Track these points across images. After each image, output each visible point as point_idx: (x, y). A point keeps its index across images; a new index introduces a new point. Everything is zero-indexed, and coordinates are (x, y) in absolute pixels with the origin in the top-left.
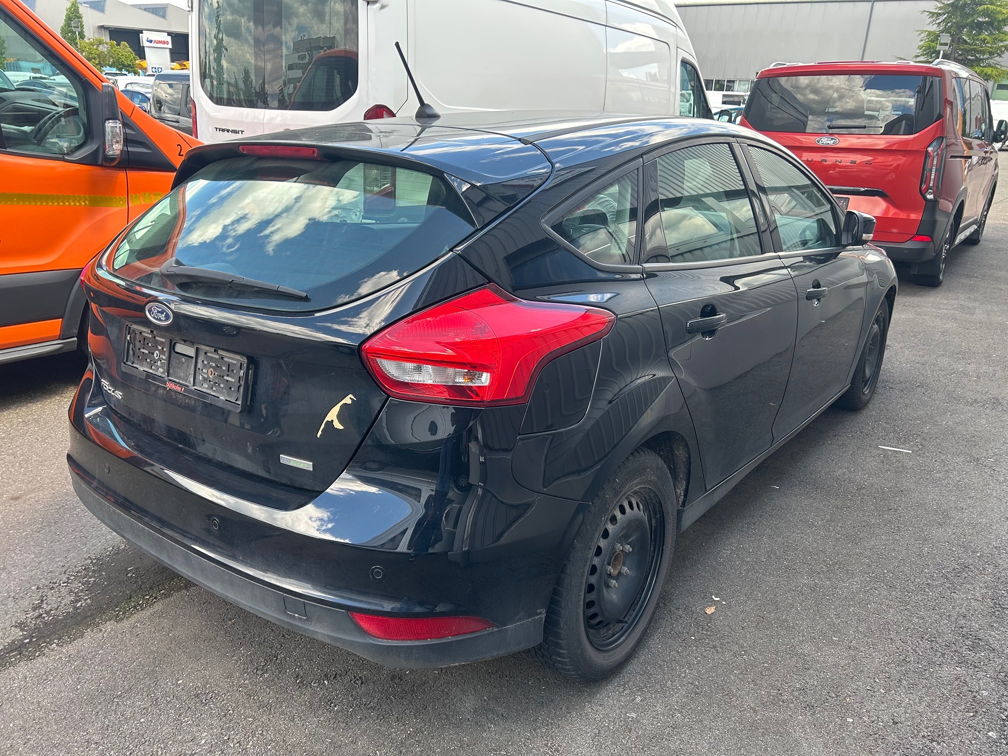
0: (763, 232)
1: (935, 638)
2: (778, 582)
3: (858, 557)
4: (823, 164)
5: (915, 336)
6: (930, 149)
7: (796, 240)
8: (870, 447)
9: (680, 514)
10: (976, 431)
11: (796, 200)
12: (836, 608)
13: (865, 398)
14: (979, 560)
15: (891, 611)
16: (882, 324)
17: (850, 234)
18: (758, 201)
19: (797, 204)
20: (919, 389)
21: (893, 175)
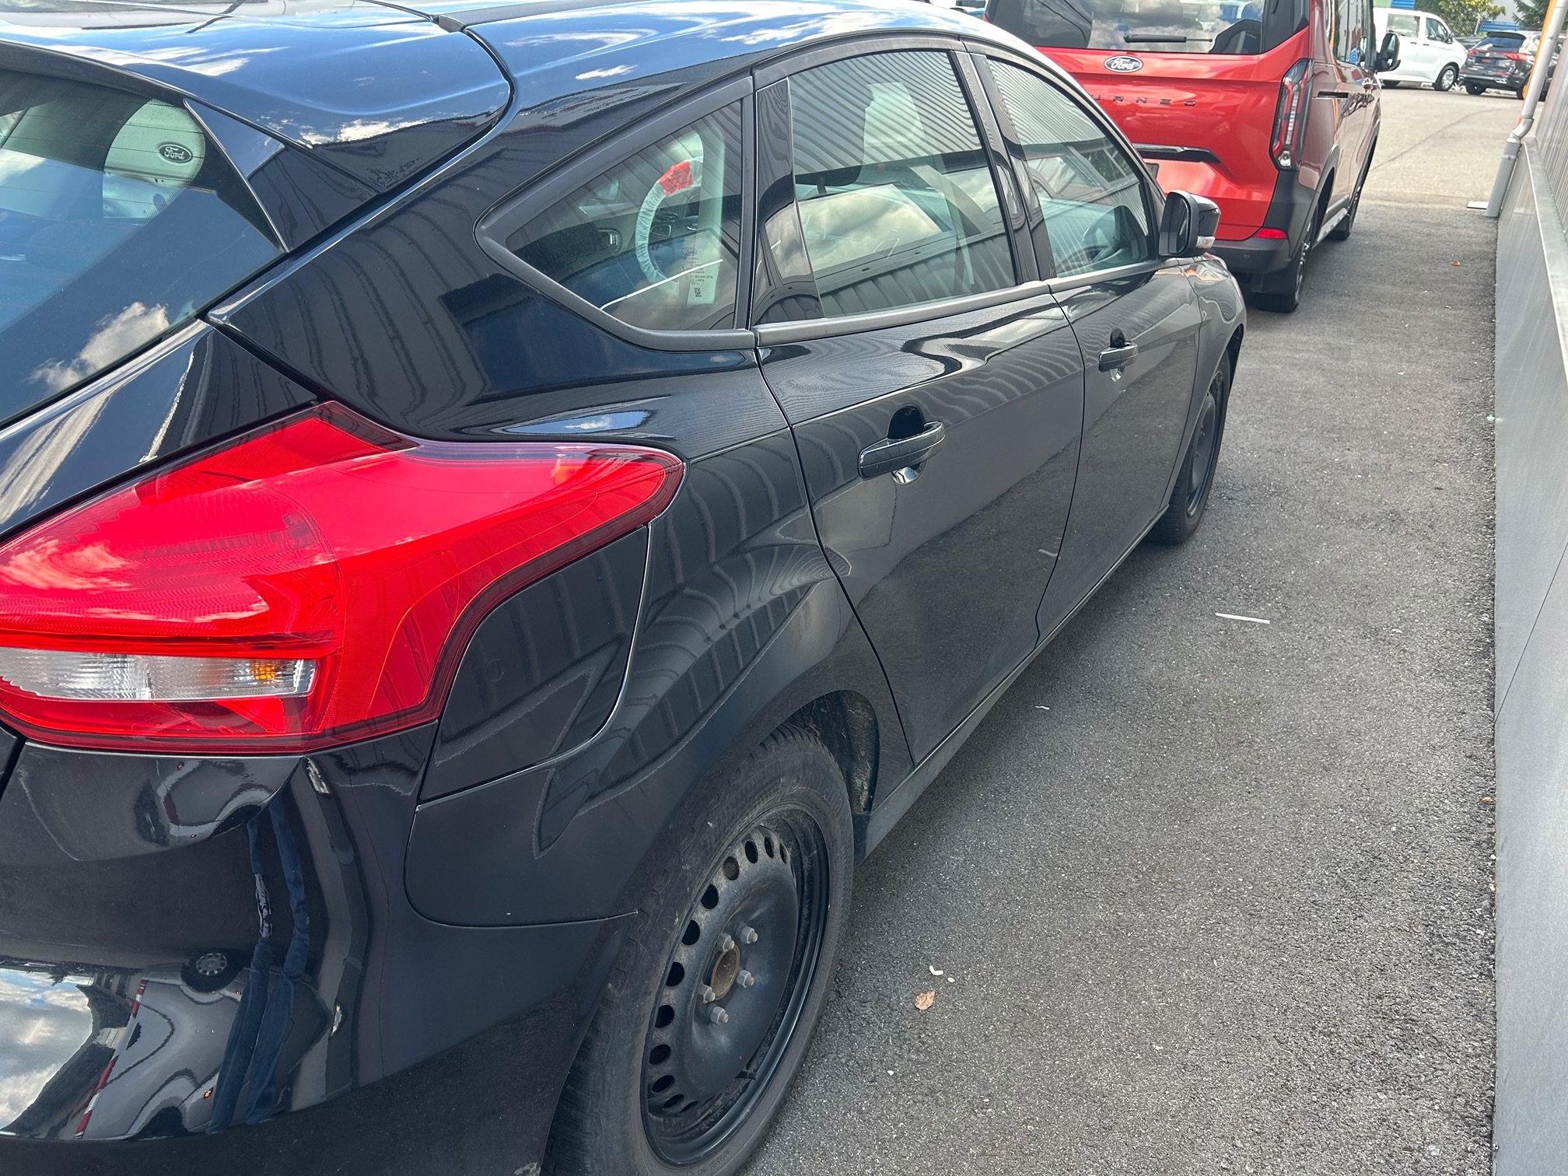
0: (1016, 231)
1: (1335, 1025)
2: (1051, 921)
3: (1191, 852)
4: (1115, 105)
5: (1262, 401)
6: (1287, 80)
7: (1077, 246)
8: (1202, 615)
9: (860, 825)
10: (1370, 576)
11: (1074, 168)
12: (1157, 973)
14: (1396, 841)
15: (1255, 970)
16: (1219, 392)
17: (1174, 234)
18: (1007, 172)
19: (1075, 176)
20: (1275, 499)
21: (1226, 125)
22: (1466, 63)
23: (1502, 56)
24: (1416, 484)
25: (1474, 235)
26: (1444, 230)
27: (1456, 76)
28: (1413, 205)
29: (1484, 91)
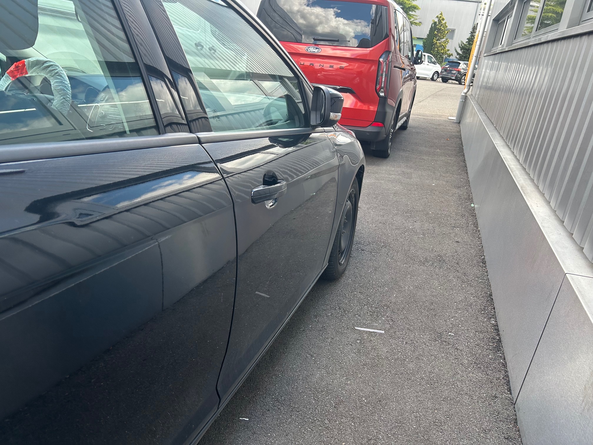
6: (381, 60)
8: (347, 329)
10: (433, 296)
13: (341, 268)
17: (318, 113)
20: (383, 250)
21: (357, 80)
22: (441, 71)
23: (453, 70)
24: (447, 240)
25: (453, 128)
26: (441, 127)
27: (438, 76)
28: (429, 118)
29: (447, 81)
